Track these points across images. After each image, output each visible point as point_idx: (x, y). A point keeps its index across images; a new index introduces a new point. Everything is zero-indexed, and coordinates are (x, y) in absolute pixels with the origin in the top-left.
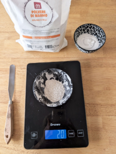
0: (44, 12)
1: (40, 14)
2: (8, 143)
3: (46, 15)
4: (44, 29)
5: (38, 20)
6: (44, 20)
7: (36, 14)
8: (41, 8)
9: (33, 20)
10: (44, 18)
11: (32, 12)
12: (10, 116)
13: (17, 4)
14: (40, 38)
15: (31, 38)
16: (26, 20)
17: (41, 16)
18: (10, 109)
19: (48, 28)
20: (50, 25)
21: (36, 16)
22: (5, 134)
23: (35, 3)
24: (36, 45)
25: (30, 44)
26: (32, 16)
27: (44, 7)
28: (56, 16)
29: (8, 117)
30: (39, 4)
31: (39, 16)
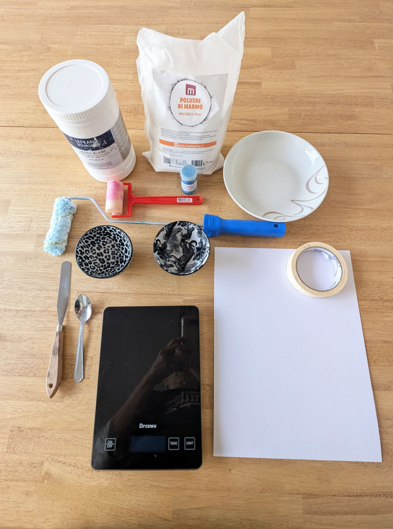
0: (198, 100)
1: (192, 104)
2: (52, 396)
3: (201, 107)
4: (194, 130)
5: (188, 114)
6: (196, 114)
7: (186, 103)
8: (195, 94)
9: (180, 114)
10: (198, 111)
11: (181, 99)
12: (57, 351)
13: (160, 84)
14: (186, 145)
15: (172, 144)
16: (170, 112)
17: (193, 107)
18: (58, 340)
19: (201, 128)
20: (204, 123)
21: (186, 107)
22: (47, 381)
23: (188, 86)
24: (178, 158)
25: (168, 156)
26: (180, 106)
27: (201, 93)
28: (216, 109)
29: (54, 354)
30: (194, 87)
31: (190, 108)
